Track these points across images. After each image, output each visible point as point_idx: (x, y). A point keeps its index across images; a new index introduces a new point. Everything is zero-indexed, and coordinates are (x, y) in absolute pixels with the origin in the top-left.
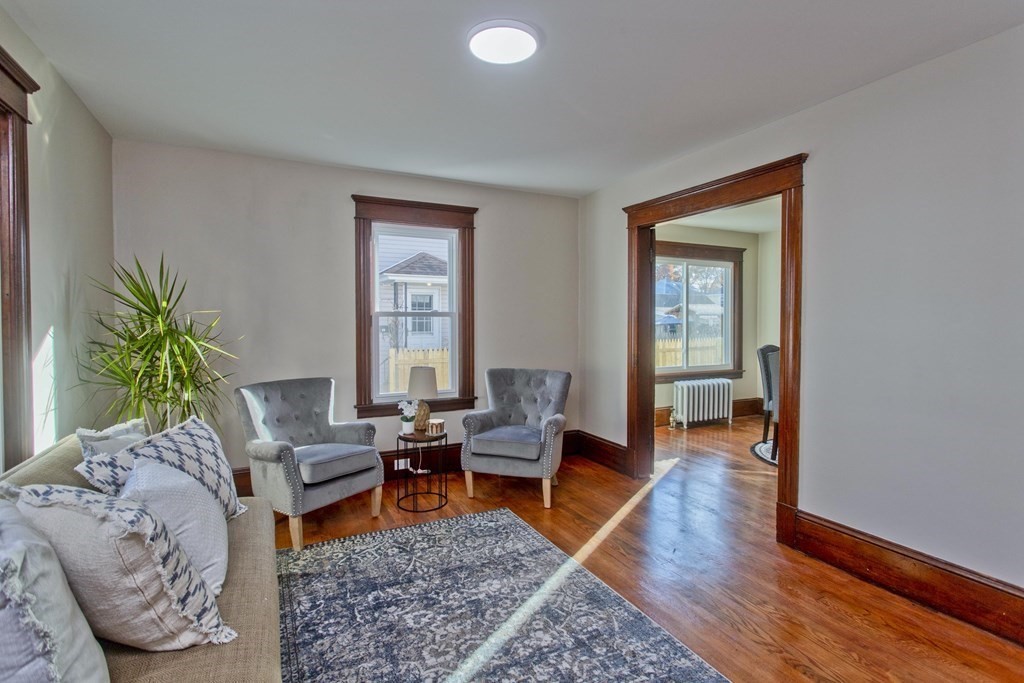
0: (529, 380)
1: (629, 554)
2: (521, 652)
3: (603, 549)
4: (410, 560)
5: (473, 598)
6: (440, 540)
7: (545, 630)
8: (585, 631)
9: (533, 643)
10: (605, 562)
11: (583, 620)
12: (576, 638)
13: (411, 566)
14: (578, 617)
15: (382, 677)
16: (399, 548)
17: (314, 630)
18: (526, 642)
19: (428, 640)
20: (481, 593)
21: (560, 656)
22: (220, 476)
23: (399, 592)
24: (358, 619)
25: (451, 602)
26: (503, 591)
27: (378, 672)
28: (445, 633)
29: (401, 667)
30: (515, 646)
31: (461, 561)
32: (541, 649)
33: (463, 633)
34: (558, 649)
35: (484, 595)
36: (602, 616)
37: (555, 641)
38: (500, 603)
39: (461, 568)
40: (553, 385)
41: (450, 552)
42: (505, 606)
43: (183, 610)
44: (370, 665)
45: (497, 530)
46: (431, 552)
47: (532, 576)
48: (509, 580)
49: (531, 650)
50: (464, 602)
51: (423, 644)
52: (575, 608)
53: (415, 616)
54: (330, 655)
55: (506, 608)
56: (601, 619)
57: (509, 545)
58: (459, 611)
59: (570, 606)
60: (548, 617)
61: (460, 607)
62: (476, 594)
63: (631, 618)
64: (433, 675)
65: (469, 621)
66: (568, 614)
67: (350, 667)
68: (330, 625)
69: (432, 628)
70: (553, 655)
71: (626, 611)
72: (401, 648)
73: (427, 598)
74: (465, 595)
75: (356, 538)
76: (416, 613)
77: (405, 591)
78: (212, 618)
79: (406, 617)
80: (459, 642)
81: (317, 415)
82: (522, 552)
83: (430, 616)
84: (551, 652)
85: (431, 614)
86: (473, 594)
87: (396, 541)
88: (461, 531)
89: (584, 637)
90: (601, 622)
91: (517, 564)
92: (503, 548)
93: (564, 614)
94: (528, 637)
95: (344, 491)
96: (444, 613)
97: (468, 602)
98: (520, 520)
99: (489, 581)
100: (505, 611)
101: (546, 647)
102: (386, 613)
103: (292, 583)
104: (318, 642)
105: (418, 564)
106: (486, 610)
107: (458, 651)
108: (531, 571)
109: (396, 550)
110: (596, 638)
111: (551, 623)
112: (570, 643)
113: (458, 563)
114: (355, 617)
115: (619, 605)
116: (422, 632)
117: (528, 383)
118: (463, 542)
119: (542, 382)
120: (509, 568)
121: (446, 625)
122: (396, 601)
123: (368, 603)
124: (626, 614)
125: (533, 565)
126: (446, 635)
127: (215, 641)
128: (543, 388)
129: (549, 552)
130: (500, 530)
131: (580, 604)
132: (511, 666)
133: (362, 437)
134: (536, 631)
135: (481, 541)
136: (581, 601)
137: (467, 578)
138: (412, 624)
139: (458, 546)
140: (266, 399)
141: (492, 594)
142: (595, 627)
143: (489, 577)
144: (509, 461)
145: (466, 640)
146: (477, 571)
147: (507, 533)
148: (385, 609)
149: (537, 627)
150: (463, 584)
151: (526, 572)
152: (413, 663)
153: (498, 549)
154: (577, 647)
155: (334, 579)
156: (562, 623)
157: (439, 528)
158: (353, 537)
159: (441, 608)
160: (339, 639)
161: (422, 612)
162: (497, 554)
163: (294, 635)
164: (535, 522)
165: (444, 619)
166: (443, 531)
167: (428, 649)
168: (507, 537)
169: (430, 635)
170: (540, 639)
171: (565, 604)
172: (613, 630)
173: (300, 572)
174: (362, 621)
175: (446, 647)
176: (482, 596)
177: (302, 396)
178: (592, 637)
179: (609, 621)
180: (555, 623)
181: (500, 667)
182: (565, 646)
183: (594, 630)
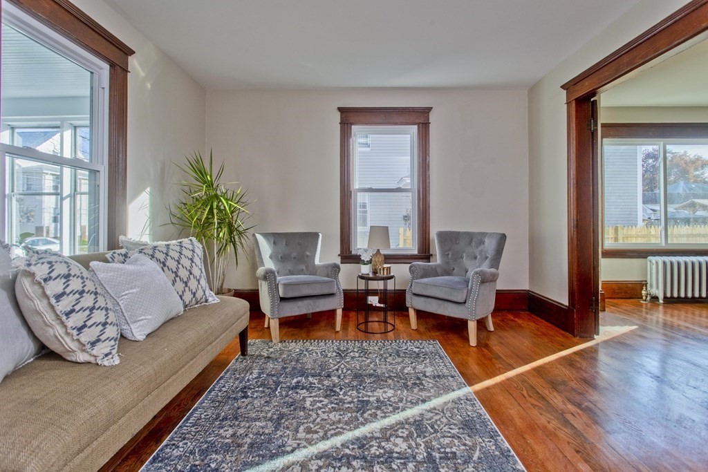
0: (471, 241)
1: (530, 397)
2: (373, 450)
3: (505, 386)
4: (339, 362)
5: (365, 399)
6: (370, 353)
7: (406, 439)
8: (442, 450)
9: (388, 446)
10: (501, 398)
11: (447, 441)
12: (429, 454)
13: (336, 367)
14: (444, 437)
15: (261, 435)
16: (338, 353)
17: (246, 392)
18: (383, 444)
19: (311, 419)
20: (373, 396)
21: (405, 464)
22: (191, 273)
23: (316, 381)
24: (277, 393)
25: (346, 397)
26: (392, 399)
27: (261, 430)
28: (327, 418)
29: (278, 432)
30: (371, 444)
31: (375, 371)
32: (392, 453)
33: (339, 421)
34: (407, 458)
35: (375, 398)
36: (467, 442)
37: (409, 451)
38: (383, 408)
39: (370, 375)
40: (490, 245)
41: (371, 363)
42: (385, 411)
43: (78, 335)
44: (261, 424)
45: (418, 354)
46: (358, 360)
47: (424, 394)
48: (402, 392)
49: (382, 451)
50: (356, 400)
51: (305, 421)
52: (446, 429)
53: (314, 401)
54: (243, 410)
55: (385, 413)
56: (465, 445)
57: (420, 367)
58: (347, 406)
59: (442, 426)
60: (416, 429)
61: (350, 403)
62: (369, 396)
63: (497, 453)
64: (295, 445)
65: (350, 415)
66: (436, 431)
67: (248, 421)
68: (257, 392)
69: (319, 412)
70: (399, 461)
71: (496, 445)
72: (288, 419)
73: (331, 390)
74: (360, 395)
75: (314, 341)
76: (317, 399)
77: (320, 382)
78: (107, 347)
79: (308, 399)
80: (331, 427)
81: (307, 256)
82: (427, 374)
83: (324, 403)
84: (398, 458)
85: (326, 401)
86: (367, 396)
87: (338, 349)
88: (389, 350)
89: (438, 455)
90: (463, 447)
91: (418, 382)
92: (414, 368)
93: (432, 431)
94: (388, 440)
95: (310, 307)
96: (336, 404)
97: (359, 401)
98: (442, 352)
99: (386, 390)
100: (383, 415)
101: (397, 453)
102: (297, 393)
103: (257, 361)
104: (243, 400)
105: (342, 366)
106: (369, 410)
107: (325, 434)
108: (425, 390)
109: (335, 354)
110: (449, 459)
111: (415, 435)
112: (421, 457)
113: (372, 371)
114: (276, 389)
115: (492, 437)
116: (310, 413)
117: (470, 243)
118: (386, 358)
119: (482, 242)
120: (409, 383)
121: (331, 412)
122: (309, 388)
123: (291, 384)
124: (493, 448)
125: (431, 385)
126: (326, 420)
127: (100, 363)
128: (482, 247)
129: (451, 379)
130: (421, 355)
131: (452, 426)
132: (358, 458)
133: (329, 272)
134: (397, 436)
135: (400, 360)
136: (455, 424)
137: (371, 383)
138: (308, 405)
139: (380, 360)
140: (275, 243)
141: (382, 399)
142: (454, 450)
143: (389, 386)
144: (440, 302)
145: (337, 428)
146: (382, 380)
147: (425, 358)
148: (298, 390)
149: (401, 434)
150: (364, 387)
151: (421, 390)
152: (288, 432)
153: (409, 368)
154: (425, 462)
155: (282, 364)
156: (425, 437)
157: (373, 346)
158: (313, 341)
159: (336, 399)
160: (256, 402)
161: (321, 399)
162: (406, 371)
163: (233, 392)
164: (453, 355)
165: (332, 407)
166: (376, 348)
167: (306, 425)
168: (423, 361)
169: (314, 416)
170: (396, 445)
171: (438, 422)
172: (470, 458)
173: (266, 355)
174: (278, 395)
175: (320, 428)
176: (371, 399)
177: (300, 244)
178: (445, 457)
179: (472, 448)
180: (419, 436)
181: (348, 456)
182: (414, 457)
183: (451, 453)
